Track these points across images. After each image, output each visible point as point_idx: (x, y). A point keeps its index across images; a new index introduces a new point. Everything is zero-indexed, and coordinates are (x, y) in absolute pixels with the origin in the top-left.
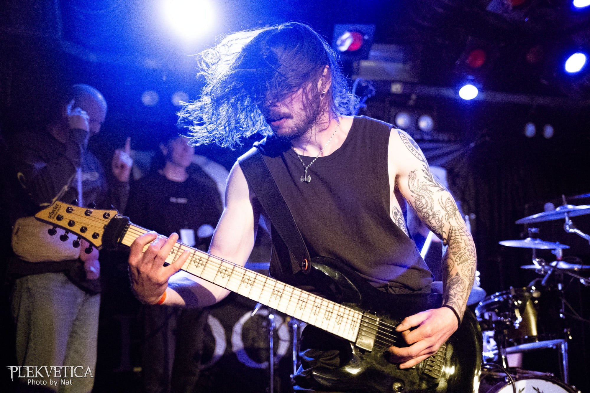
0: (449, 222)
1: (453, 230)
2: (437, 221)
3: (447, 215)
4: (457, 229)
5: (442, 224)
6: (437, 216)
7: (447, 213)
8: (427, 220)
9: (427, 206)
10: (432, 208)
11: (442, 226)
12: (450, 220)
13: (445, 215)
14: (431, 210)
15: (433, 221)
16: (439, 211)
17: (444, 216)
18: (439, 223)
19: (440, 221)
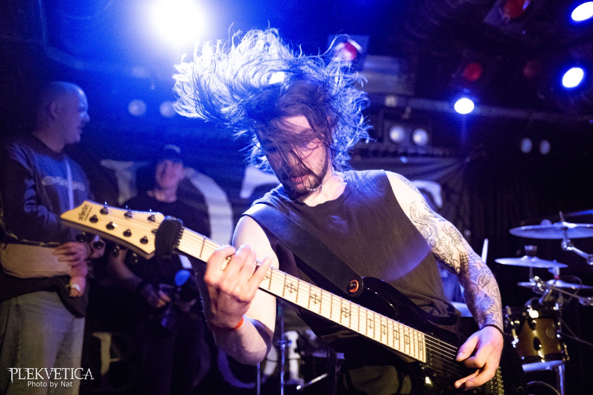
0: (457, 249)
1: (463, 256)
2: (444, 247)
3: (454, 241)
4: (467, 254)
5: (451, 250)
6: (443, 242)
7: (452, 239)
8: (435, 249)
9: (431, 234)
10: (437, 235)
11: (451, 253)
12: (458, 246)
13: (452, 241)
14: (437, 237)
15: (440, 248)
16: (444, 237)
17: (450, 242)
18: (447, 249)
19: (448, 247)
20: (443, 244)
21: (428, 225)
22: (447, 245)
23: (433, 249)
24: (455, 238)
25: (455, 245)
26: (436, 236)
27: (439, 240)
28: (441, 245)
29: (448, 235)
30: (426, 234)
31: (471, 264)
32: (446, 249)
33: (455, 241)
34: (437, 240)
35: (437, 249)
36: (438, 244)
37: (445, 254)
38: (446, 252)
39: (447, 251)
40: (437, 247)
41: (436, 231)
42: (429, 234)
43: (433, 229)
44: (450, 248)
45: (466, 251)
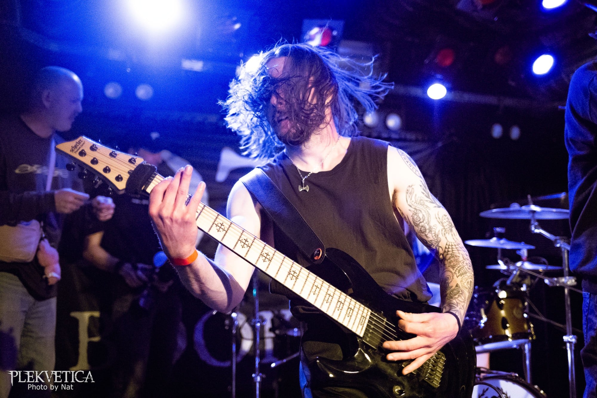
0: (446, 238)
1: (449, 245)
4: (453, 244)
6: (433, 230)
8: (424, 235)
12: (447, 235)
20: (433, 232)
21: (422, 211)
22: (437, 233)
23: (422, 234)
24: (445, 228)
25: (444, 234)
26: (428, 223)
27: (430, 227)
28: (431, 232)
29: (439, 223)
30: (418, 219)
31: (455, 254)
32: (434, 237)
33: (445, 231)
34: (427, 227)
35: (426, 235)
36: (428, 231)
37: (433, 241)
38: (433, 239)
39: (435, 238)
40: (426, 233)
41: (428, 218)
42: (422, 220)
43: (426, 216)
44: (438, 236)
45: (454, 241)
